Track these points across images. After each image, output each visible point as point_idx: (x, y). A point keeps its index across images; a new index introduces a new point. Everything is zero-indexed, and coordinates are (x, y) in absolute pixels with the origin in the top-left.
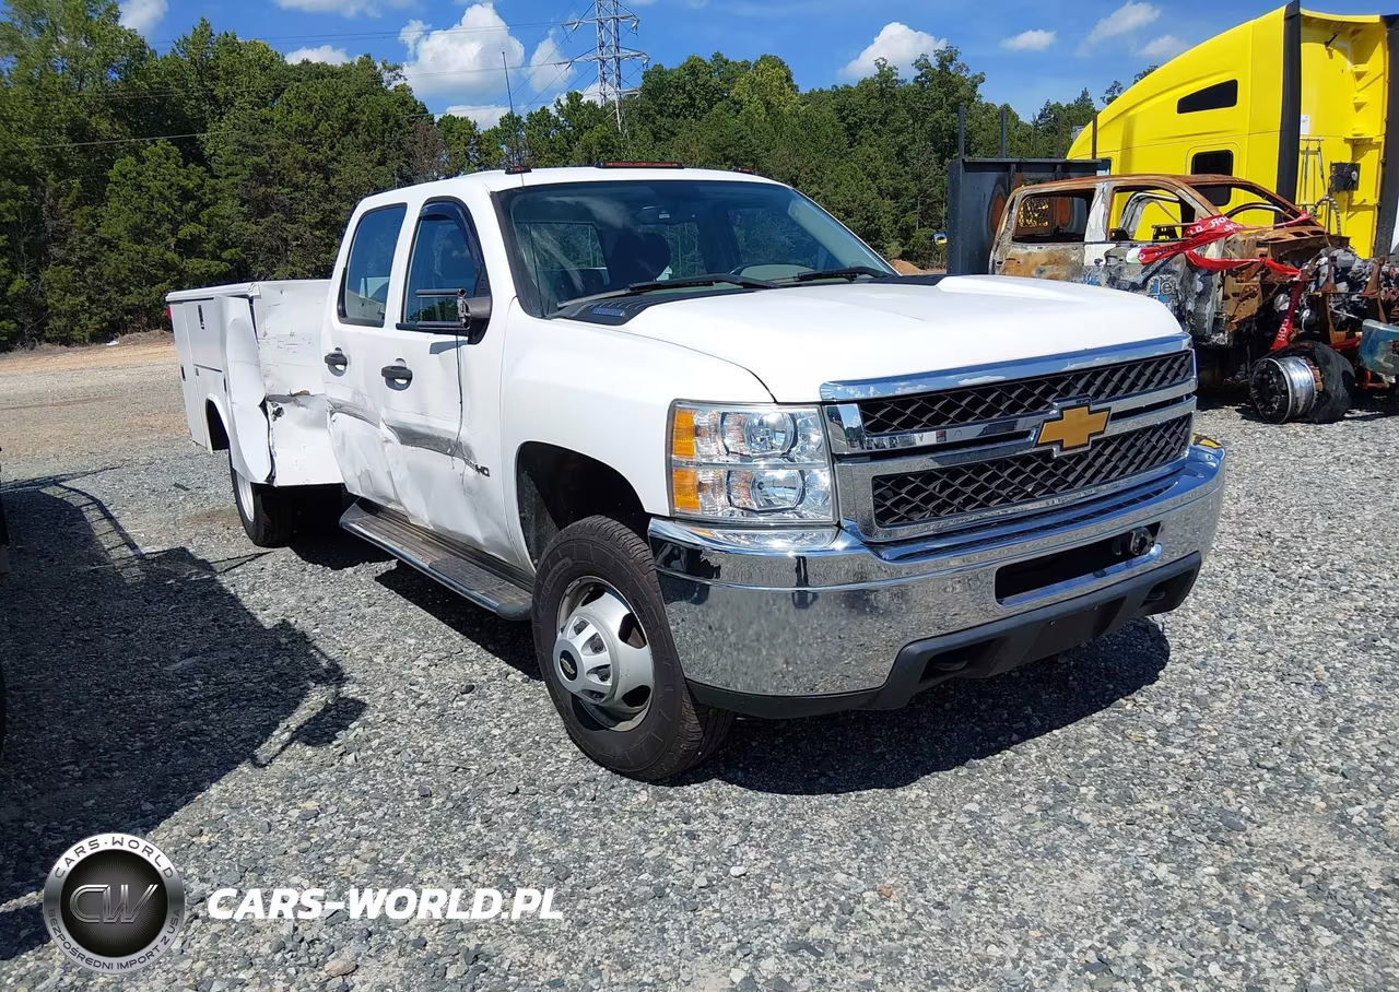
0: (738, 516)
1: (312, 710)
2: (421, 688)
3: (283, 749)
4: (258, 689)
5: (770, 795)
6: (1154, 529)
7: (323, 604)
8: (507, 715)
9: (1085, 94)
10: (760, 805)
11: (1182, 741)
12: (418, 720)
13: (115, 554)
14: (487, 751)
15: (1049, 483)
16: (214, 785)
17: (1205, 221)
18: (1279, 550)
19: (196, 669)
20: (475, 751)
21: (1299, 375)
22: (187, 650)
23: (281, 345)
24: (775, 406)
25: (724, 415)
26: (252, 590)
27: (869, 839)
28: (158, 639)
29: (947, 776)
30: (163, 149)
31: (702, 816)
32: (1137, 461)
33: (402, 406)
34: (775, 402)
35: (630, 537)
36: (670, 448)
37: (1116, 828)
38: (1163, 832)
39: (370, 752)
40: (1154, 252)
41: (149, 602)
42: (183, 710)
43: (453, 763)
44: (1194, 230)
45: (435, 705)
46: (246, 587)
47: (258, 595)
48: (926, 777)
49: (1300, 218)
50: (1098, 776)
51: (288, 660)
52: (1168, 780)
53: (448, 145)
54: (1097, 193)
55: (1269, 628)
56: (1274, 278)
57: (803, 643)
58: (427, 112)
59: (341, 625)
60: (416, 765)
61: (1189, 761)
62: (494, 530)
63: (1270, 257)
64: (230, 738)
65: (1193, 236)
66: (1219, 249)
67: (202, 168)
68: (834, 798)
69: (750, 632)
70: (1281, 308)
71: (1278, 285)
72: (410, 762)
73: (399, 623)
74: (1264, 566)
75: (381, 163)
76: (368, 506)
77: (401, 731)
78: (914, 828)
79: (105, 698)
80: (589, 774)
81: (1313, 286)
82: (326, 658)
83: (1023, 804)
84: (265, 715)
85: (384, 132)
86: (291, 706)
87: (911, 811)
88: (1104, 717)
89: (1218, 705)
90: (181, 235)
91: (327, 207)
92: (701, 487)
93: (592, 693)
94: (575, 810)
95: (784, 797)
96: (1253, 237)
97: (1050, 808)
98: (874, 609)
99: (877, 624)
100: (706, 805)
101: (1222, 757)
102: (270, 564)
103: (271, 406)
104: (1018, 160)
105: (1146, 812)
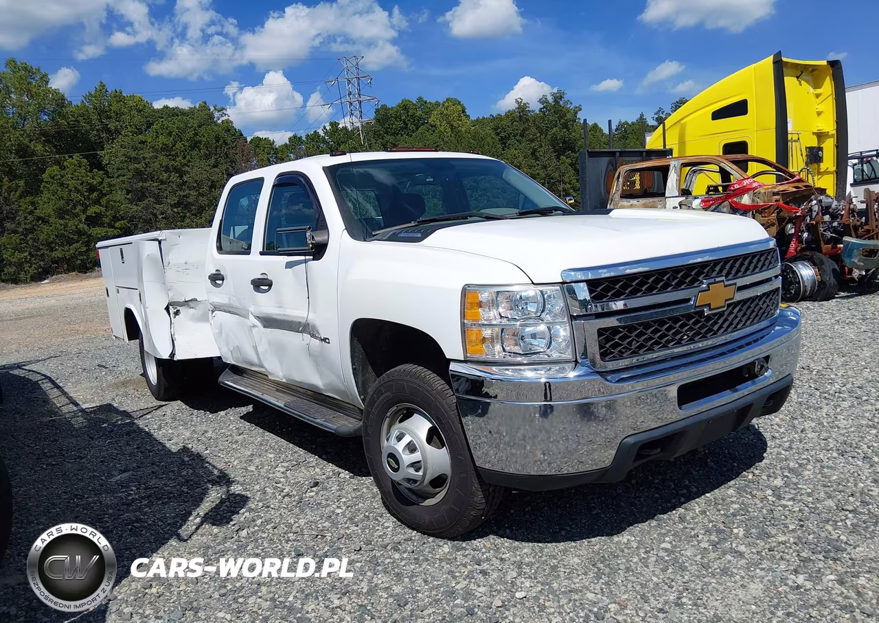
0: (509, 359)
1: (213, 502)
2: (283, 485)
3: (197, 529)
4: (174, 490)
5: (530, 544)
6: (767, 358)
7: (209, 435)
8: (344, 500)
9: (642, 115)
10: (525, 551)
11: (790, 497)
12: (285, 506)
13: (65, 410)
14: (334, 524)
15: (703, 331)
16: (154, 555)
17: (740, 182)
18: (817, 377)
19: (130, 480)
20: (327, 524)
21: (806, 272)
22: (123, 468)
23: (179, 269)
24: (532, 286)
25: (498, 293)
26: (160, 428)
27: (602, 568)
28: (102, 462)
29: (644, 526)
30: (77, 161)
31: (488, 559)
32: (752, 317)
33: (265, 304)
34: (533, 283)
35: (432, 376)
36: (463, 315)
37: (763, 554)
38: (794, 554)
39: (256, 528)
40: (709, 201)
41: (92, 438)
42: (125, 507)
43: (314, 533)
44: (734, 187)
45: (294, 496)
46: (156, 427)
47: (164, 431)
48: (631, 527)
49: (795, 178)
50: (742, 521)
51: (191, 471)
52: (788, 521)
53: (256, 155)
54: (671, 167)
55: (825, 424)
56: (784, 214)
57: (554, 440)
58: (242, 135)
59: (222, 448)
60: (289, 535)
61: (798, 509)
62: (333, 379)
63: (781, 202)
64: (160, 523)
65: (733, 191)
66: (750, 198)
67: (101, 172)
68: (573, 544)
69: (519, 435)
70: (790, 233)
71: (788, 218)
72: (285, 533)
73: (261, 445)
74: (810, 386)
75: (215, 166)
76: (237, 370)
77: (275, 514)
78: (631, 561)
79: (72, 501)
80: (407, 536)
81: (808, 219)
82: (216, 469)
83: (699, 542)
84: (181, 507)
85: (216, 147)
86: (198, 501)
87: (626, 550)
88: (736, 484)
89: (806, 473)
90: (89, 213)
91: (182, 193)
92: (484, 340)
93: (409, 480)
94: (402, 559)
95: (540, 544)
96: (770, 190)
97: (718, 543)
98: (597, 418)
99: (599, 427)
100: (489, 552)
101: (818, 505)
102: (169, 411)
103: (172, 308)
104: (620, 150)
105: (779, 543)
